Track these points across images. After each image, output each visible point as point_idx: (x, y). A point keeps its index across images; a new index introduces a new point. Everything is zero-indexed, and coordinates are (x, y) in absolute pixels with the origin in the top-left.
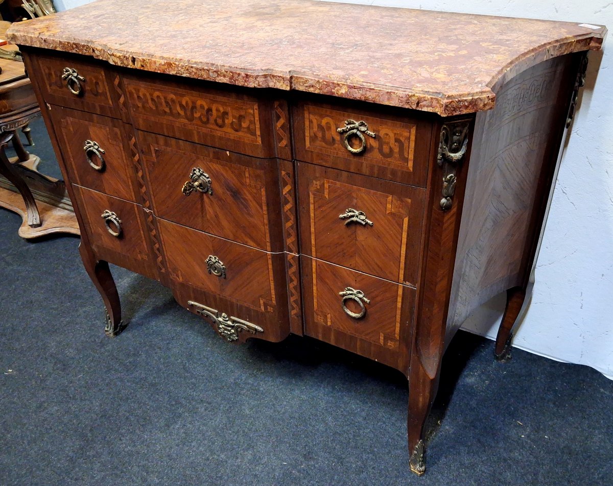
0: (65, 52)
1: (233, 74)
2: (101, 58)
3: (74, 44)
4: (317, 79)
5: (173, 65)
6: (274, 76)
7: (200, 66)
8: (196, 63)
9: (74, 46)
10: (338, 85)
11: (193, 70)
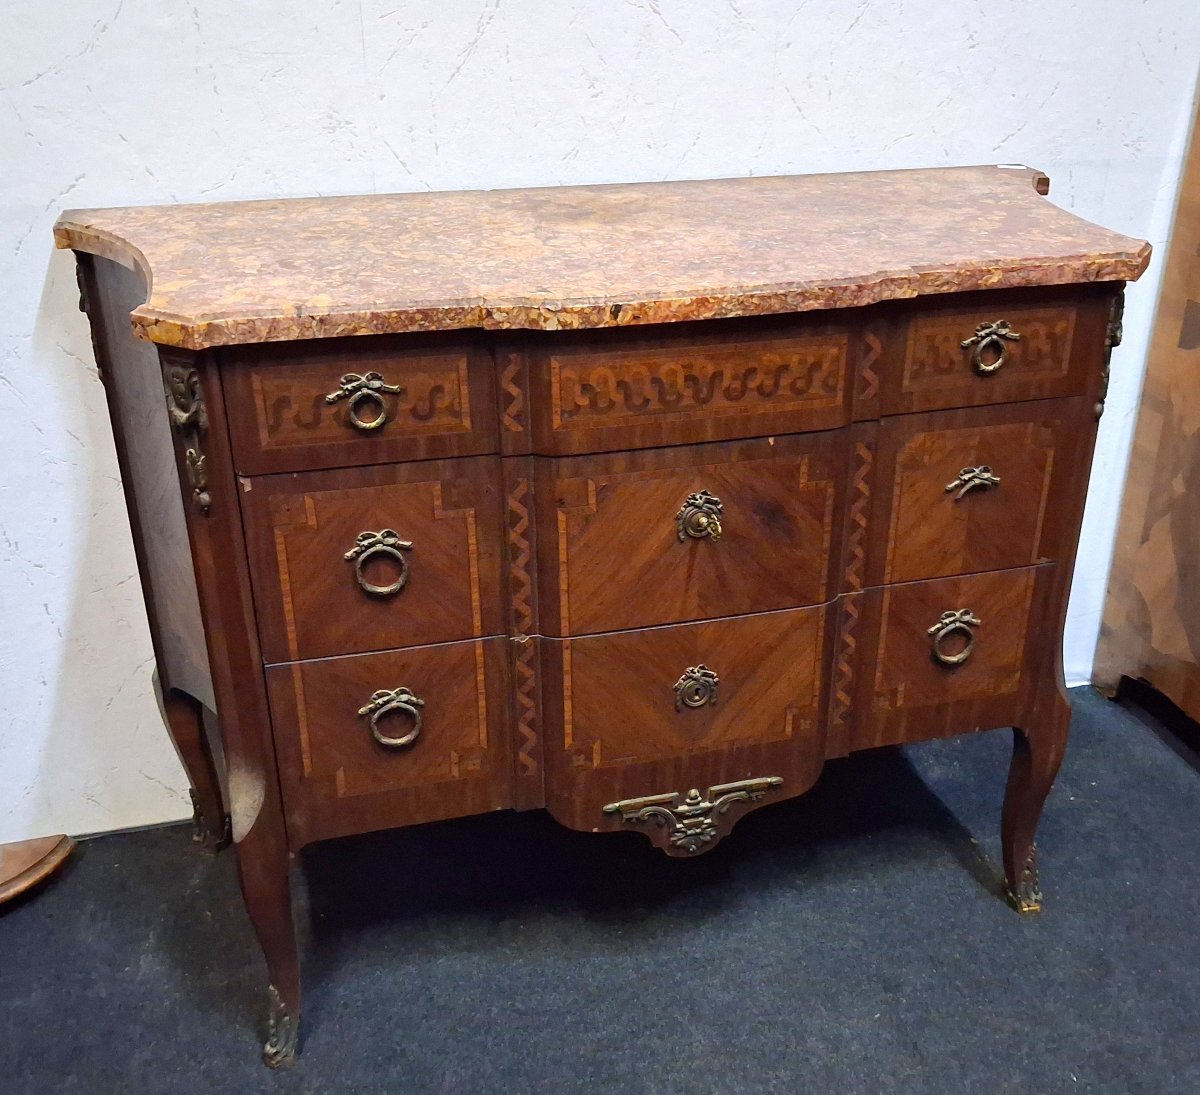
0: (385, 335)
1: (836, 290)
2: (506, 326)
3: (419, 311)
4: (955, 271)
5: (712, 301)
6: (892, 280)
7: (767, 292)
8: (756, 288)
9: (419, 317)
10: (989, 271)
11: (755, 300)
